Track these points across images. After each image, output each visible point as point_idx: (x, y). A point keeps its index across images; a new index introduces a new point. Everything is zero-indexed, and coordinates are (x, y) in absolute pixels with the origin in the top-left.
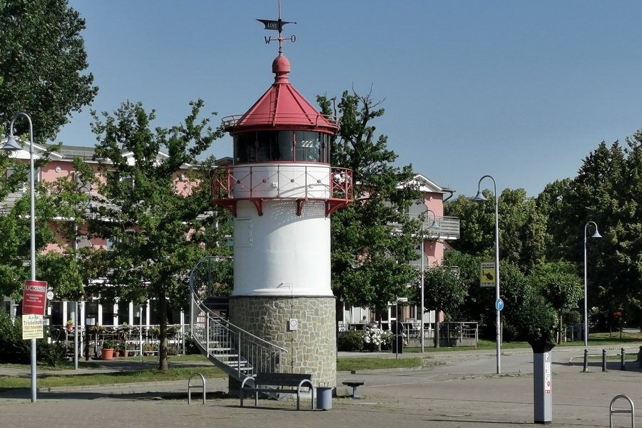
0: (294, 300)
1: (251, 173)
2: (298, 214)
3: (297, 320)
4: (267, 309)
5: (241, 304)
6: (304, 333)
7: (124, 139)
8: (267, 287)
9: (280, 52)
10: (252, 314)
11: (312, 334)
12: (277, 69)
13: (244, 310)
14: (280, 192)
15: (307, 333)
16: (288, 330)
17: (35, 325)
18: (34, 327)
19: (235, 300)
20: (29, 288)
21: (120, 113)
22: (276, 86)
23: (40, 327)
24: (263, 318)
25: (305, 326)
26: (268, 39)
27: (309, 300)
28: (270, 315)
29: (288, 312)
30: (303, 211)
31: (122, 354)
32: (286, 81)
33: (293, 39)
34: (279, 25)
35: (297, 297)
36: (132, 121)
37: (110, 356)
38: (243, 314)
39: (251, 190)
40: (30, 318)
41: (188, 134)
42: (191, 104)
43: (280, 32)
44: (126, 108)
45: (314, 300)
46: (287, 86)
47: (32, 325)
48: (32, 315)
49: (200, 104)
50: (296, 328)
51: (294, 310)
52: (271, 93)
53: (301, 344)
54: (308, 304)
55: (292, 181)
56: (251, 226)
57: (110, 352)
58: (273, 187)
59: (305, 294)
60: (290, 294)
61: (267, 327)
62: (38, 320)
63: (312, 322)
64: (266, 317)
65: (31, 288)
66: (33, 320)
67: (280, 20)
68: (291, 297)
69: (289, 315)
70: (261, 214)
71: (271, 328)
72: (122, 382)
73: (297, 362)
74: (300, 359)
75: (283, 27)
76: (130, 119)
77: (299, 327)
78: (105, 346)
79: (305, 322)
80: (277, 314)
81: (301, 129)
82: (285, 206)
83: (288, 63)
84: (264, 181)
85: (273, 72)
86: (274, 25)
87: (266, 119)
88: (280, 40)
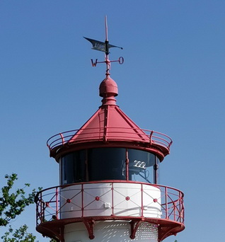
1: (82, 190)
2: (132, 236)
9: (107, 75)
12: (105, 92)
14: (115, 211)
22: (104, 107)
26: (94, 62)
30: (137, 234)
32: (113, 103)
33: (121, 61)
34: (107, 46)
39: (83, 209)
41: (4, 202)
42: (7, 177)
43: (107, 54)
46: (116, 108)
49: (14, 177)
52: (99, 114)
55: (127, 199)
58: (105, 208)
67: (107, 42)
70: (91, 237)
75: (110, 50)
81: (135, 146)
82: (118, 228)
83: (115, 84)
84: (97, 199)
85: (101, 95)
86: (101, 46)
87: (98, 135)
88: (107, 62)
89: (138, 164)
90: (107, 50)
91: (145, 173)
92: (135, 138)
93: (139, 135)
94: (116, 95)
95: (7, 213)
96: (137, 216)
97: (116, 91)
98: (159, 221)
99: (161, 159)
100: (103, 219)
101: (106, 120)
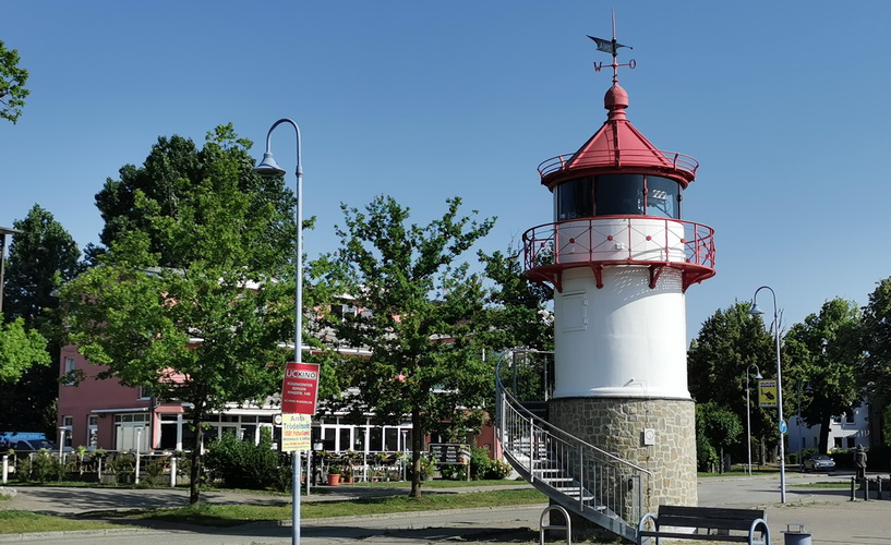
0: (650, 403)
1: (590, 228)
2: (652, 286)
3: (654, 430)
4: (612, 415)
5: (571, 408)
6: (664, 449)
7: (375, 238)
8: (610, 386)
9: (614, 82)
10: (590, 423)
11: (673, 450)
12: (611, 103)
13: (576, 417)
14: (632, 254)
15: (667, 449)
16: (643, 444)
17: (300, 430)
18: (298, 434)
19: (562, 404)
20: (292, 374)
21: (372, 208)
22: (611, 122)
23: (306, 433)
24: (606, 428)
25: (664, 438)
26: (598, 65)
27: (669, 403)
28: (616, 423)
29: (642, 419)
30: (658, 283)
31: (347, 480)
32: (622, 117)
33: (633, 64)
34: (613, 46)
35: (654, 399)
36: (385, 217)
37: (336, 482)
38: (576, 423)
39: (591, 251)
40: (292, 419)
41: (446, 233)
42: (448, 202)
43: (614, 55)
44: (380, 203)
45: (674, 403)
46: (626, 124)
47: (296, 430)
48: (297, 415)
49: (457, 201)
50: (653, 442)
51: (650, 417)
52: (605, 132)
53: (659, 464)
54: (667, 408)
55: (648, 238)
56: (586, 302)
57: (337, 477)
58: (617, 250)
59: (663, 395)
60: (642, 395)
61: (612, 440)
62: (304, 423)
63: (673, 434)
64: (610, 426)
65: (296, 374)
66: (297, 423)
67: (614, 41)
68: (646, 399)
69: (643, 423)
70: (600, 286)
71: (617, 442)
72: (378, 511)
73: (655, 489)
74: (658, 485)
75: (618, 50)
76: (383, 215)
77: (657, 440)
78: (331, 471)
79: (664, 434)
80: (626, 422)
81: (654, 172)
82: (634, 275)
83: (625, 94)
84: (610, 238)
85: (606, 107)
86: (606, 47)
87: (607, 158)
88: (614, 66)
89: (657, 194)
90: (614, 51)
91: (665, 205)
92: (655, 162)
93: (660, 158)
94: (626, 107)
95: (451, 248)
96: (658, 259)
97: (625, 102)
98: (683, 266)
99: (684, 186)
100: (614, 263)
101: (616, 140)
